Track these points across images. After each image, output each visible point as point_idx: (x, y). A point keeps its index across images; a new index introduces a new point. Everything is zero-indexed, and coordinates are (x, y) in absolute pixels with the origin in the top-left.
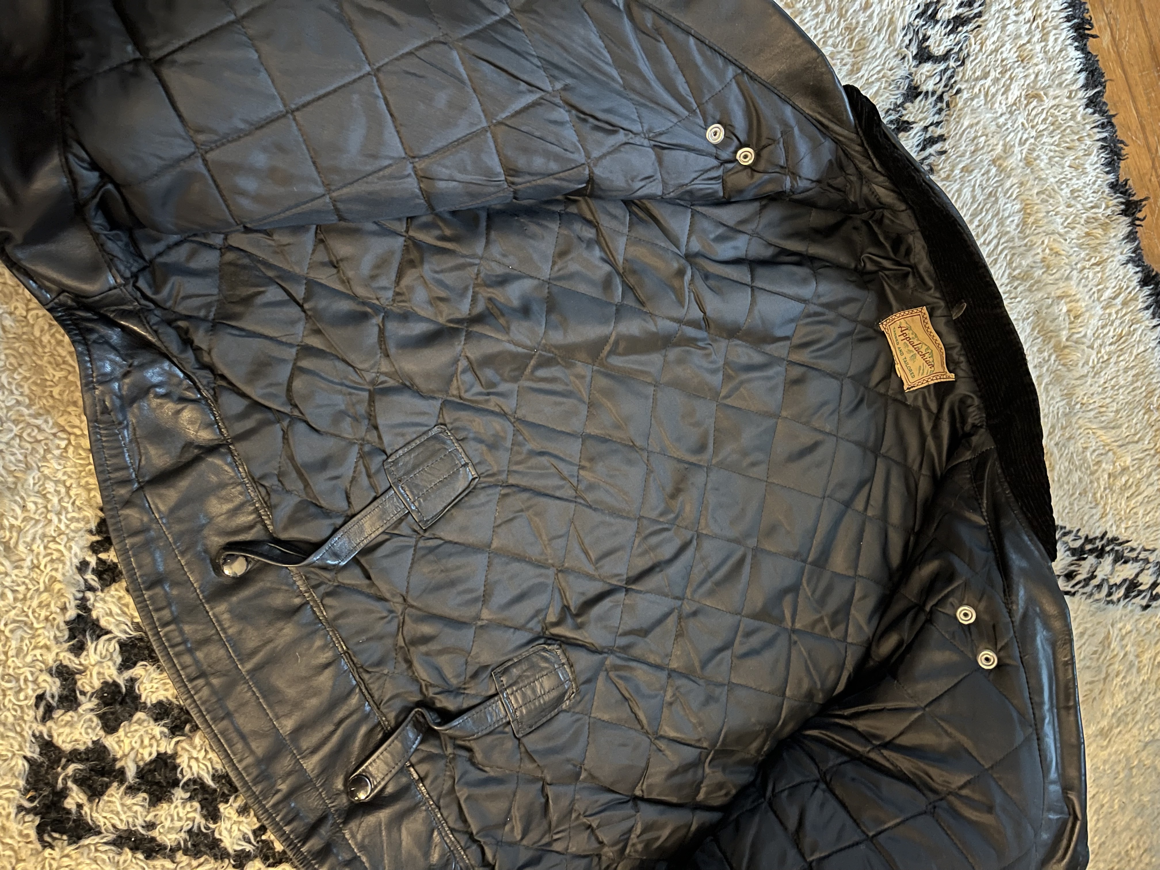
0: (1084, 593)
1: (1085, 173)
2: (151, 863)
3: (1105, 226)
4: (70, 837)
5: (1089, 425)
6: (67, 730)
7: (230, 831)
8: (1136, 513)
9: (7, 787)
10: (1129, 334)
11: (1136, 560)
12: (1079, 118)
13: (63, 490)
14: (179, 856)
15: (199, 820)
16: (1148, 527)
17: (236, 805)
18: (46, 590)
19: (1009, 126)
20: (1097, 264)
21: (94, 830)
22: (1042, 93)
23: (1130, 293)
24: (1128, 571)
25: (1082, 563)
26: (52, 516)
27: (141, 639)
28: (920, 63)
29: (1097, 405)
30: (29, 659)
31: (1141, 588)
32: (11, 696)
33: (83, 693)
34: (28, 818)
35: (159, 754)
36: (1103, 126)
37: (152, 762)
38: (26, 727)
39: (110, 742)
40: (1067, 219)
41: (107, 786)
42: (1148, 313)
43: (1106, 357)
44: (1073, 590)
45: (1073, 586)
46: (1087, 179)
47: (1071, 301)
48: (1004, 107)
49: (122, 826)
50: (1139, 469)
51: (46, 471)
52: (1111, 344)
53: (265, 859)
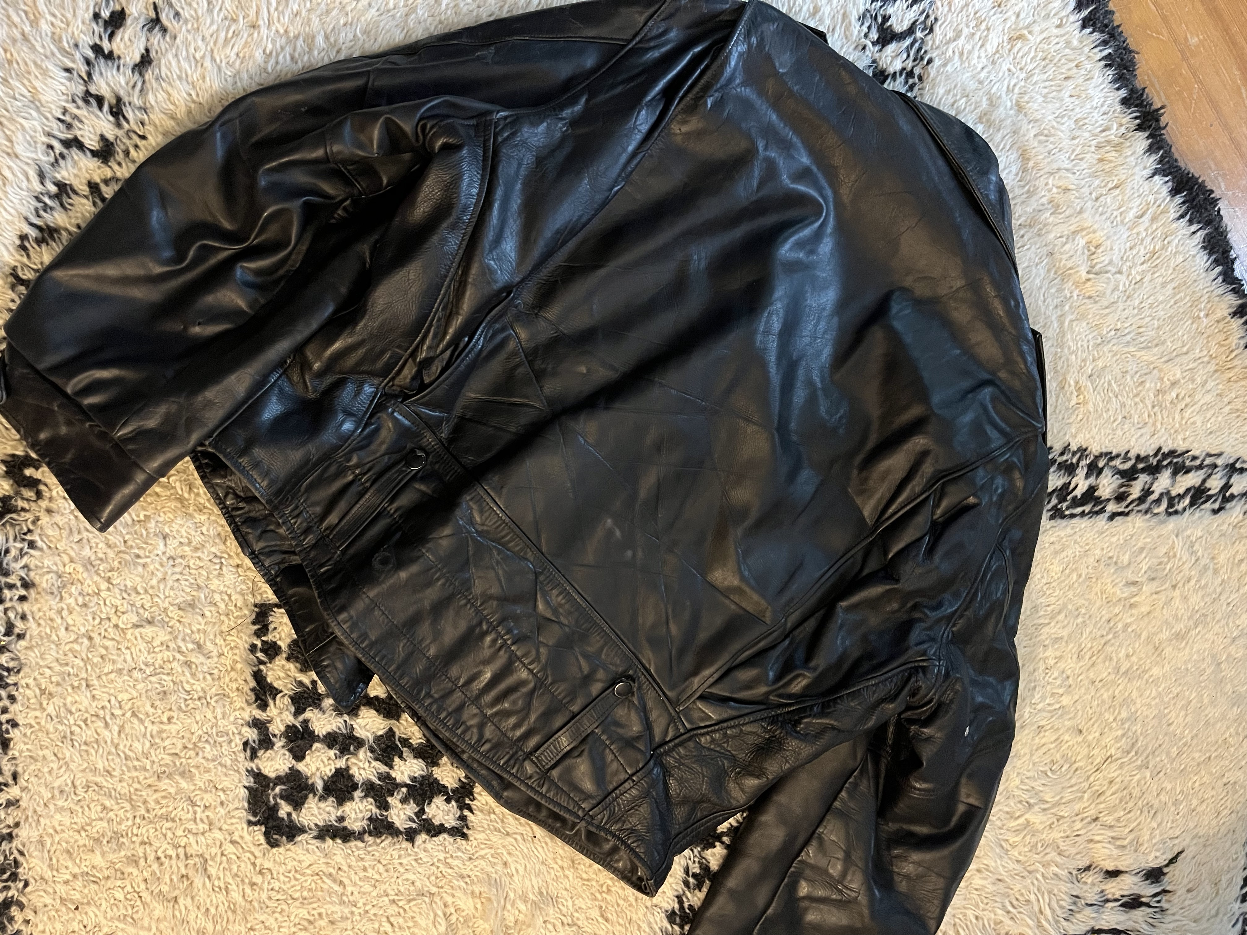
0: (1138, 511)
1: (1089, 98)
2: (348, 845)
3: (1118, 148)
4: (288, 837)
5: (1126, 349)
6: (270, 764)
7: (398, 816)
8: (1194, 423)
9: (237, 809)
10: (1164, 248)
11: (1200, 467)
12: (1075, 43)
13: (226, 598)
14: (366, 837)
15: (375, 811)
16: (1211, 433)
17: (399, 797)
18: (233, 669)
19: (992, 77)
20: (1116, 187)
21: (302, 830)
22: (1025, 32)
23: (1159, 206)
24: (1192, 479)
25: (1133, 483)
26: (222, 618)
27: (304, 692)
28: (883, 46)
29: (1134, 327)
30: (232, 719)
31: (1210, 493)
32: (225, 746)
33: (275, 736)
34: (256, 828)
35: (336, 769)
36: (1105, 43)
37: (332, 776)
38: (241, 766)
39: (301, 766)
40: (1073, 151)
41: (306, 797)
42: (1184, 221)
43: (1138, 278)
44: (1127, 510)
45: (1127, 506)
46: (1094, 103)
47: (1089, 233)
48: (984, 60)
49: (321, 824)
50: (1193, 380)
51: (212, 587)
52: (1143, 264)
53: (428, 832)
